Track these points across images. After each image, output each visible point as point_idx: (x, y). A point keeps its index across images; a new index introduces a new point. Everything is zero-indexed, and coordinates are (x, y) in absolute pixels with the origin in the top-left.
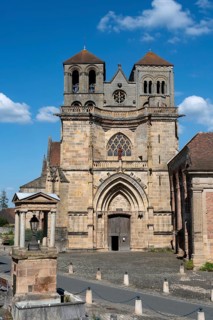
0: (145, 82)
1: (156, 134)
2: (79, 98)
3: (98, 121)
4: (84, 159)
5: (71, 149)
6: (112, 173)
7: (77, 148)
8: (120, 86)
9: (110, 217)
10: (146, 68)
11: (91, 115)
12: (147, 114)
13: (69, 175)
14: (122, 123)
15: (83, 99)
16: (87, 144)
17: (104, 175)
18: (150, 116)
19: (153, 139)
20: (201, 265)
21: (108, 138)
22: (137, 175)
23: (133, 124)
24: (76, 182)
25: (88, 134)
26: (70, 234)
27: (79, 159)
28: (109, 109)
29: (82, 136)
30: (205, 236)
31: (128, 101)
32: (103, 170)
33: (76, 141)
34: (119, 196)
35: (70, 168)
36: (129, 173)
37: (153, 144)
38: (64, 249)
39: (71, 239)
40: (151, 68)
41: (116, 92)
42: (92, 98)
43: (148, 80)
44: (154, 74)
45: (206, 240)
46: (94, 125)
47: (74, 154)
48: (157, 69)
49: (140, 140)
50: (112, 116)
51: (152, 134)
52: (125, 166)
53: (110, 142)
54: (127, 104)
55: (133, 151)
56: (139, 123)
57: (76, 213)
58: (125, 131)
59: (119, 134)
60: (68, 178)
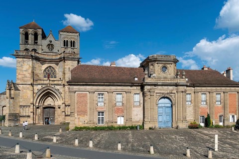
0: (65, 41)
1: (68, 67)
2: (28, 47)
3: (37, 59)
4: (29, 79)
5: (21, 73)
6: (44, 86)
7: (24, 73)
8: (51, 42)
9: (44, 108)
10: (65, 33)
11: (32, 56)
12: (63, 56)
13: (20, 87)
14: (51, 61)
15: (30, 47)
16: (30, 71)
17: (40, 87)
18: (64, 58)
19: (66, 70)
20: (73, 128)
21: (44, 69)
22: (57, 87)
23: (57, 62)
24: (24, 91)
25: (31, 66)
26: (21, 117)
27: (26, 79)
28: (45, 53)
29: (28, 67)
30: (76, 114)
31: (55, 50)
32: (39, 84)
33: (24, 69)
34: (49, 98)
35: (21, 83)
36: (53, 86)
37: (66, 72)
38: (17, 124)
39: (22, 119)
40: (68, 34)
41: (49, 45)
42: (35, 47)
43: (66, 40)
44: (69, 37)
45: (76, 116)
46: (34, 61)
47: (23, 76)
48: (71, 34)
49: (60, 70)
50: (46, 57)
51: (66, 67)
52: (51, 82)
53: (45, 70)
54: (55, 52)
55: (57, 76)
56: (60, 61)
57: (24, 106)
58: (53, 65)
59: (50, 67)
60: (19, 88)
